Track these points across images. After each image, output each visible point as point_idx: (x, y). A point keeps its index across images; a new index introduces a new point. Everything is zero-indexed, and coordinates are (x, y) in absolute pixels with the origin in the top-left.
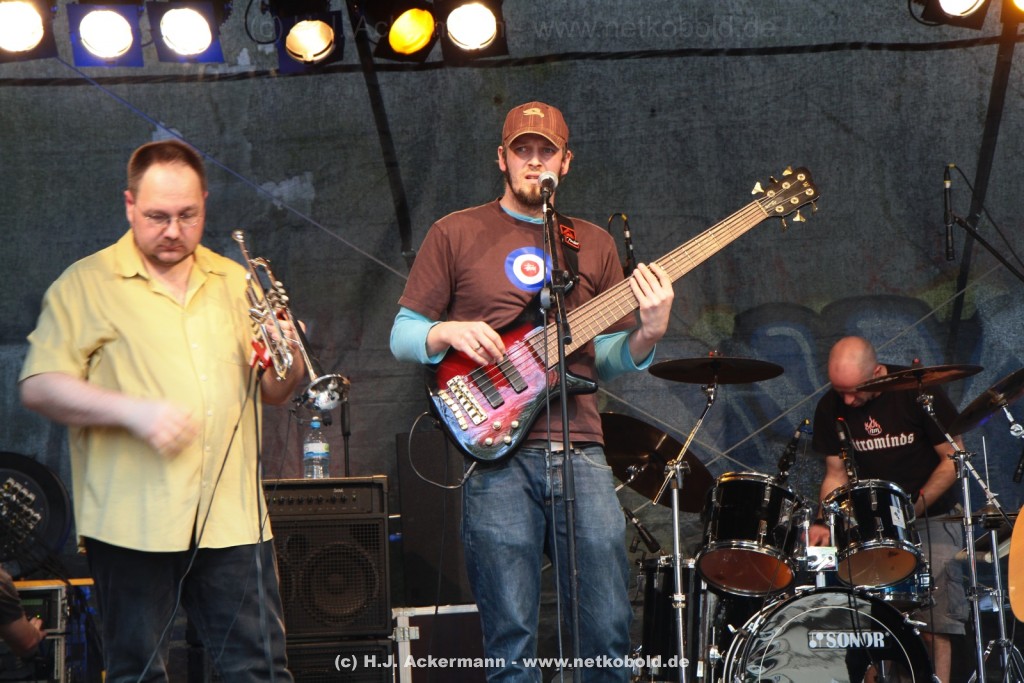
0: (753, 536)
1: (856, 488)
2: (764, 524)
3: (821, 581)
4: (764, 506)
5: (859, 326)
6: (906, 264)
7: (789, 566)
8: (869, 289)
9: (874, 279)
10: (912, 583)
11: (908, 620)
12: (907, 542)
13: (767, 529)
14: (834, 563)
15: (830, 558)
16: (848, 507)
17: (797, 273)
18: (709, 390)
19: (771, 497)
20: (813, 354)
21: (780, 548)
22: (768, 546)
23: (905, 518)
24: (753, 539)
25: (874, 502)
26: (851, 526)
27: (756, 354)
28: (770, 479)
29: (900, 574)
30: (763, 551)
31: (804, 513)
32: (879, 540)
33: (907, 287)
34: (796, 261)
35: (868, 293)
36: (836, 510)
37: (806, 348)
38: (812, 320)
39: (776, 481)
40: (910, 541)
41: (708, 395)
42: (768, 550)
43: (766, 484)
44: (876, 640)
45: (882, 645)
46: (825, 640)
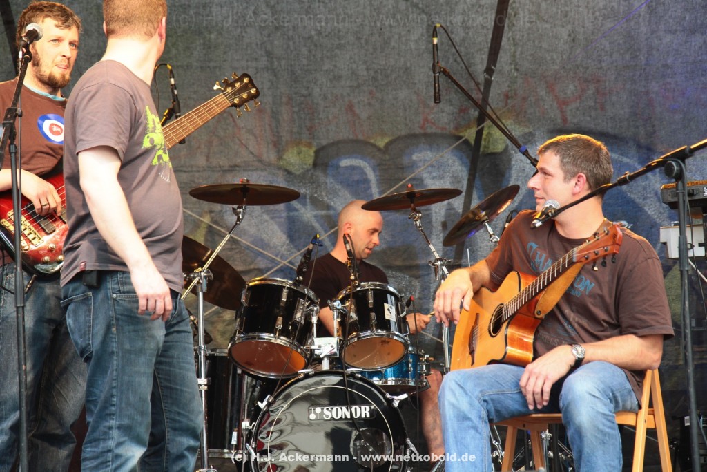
0: (271, 330)
1: (359, 289)
2: (280, 320)
3: (326, 365)
4: (282, 305)
5: (414, 157)
6: (451, 108)
7: (301, 354)
8: (422, 128)
9: (426, 120)
10: (408, 371)
11: (388, 396)
12: (397, 333)
13: (283, 323)
14: (335, 350)
15: (332, 346)
16: (351, 305)
17: (364, 115)
18: (238, 210)
19: (288, 298)
20: (377, 180)
21: (293, 340)
22: (282, 337)
23: (398, 313)
24: (271, 332)
25: (371, 301)
26: (352, 320)
27: (332, 180)
28: (288, 283)
29: (394, 358)
30: (278, 342)
31: (313, 311)
32: (372, 331)
33: (452, 126)
34: (364, 106)
35: (422, 131)
36: (338, 307)
37: (371, 175)
38: (377, 153)
39: (294, 284)
40: (400, 332)
41: (237, 214)
42: (282, 341)
43: (284, 287)
44: (363, 412)
45: (368, 416)
46: (322, 413)
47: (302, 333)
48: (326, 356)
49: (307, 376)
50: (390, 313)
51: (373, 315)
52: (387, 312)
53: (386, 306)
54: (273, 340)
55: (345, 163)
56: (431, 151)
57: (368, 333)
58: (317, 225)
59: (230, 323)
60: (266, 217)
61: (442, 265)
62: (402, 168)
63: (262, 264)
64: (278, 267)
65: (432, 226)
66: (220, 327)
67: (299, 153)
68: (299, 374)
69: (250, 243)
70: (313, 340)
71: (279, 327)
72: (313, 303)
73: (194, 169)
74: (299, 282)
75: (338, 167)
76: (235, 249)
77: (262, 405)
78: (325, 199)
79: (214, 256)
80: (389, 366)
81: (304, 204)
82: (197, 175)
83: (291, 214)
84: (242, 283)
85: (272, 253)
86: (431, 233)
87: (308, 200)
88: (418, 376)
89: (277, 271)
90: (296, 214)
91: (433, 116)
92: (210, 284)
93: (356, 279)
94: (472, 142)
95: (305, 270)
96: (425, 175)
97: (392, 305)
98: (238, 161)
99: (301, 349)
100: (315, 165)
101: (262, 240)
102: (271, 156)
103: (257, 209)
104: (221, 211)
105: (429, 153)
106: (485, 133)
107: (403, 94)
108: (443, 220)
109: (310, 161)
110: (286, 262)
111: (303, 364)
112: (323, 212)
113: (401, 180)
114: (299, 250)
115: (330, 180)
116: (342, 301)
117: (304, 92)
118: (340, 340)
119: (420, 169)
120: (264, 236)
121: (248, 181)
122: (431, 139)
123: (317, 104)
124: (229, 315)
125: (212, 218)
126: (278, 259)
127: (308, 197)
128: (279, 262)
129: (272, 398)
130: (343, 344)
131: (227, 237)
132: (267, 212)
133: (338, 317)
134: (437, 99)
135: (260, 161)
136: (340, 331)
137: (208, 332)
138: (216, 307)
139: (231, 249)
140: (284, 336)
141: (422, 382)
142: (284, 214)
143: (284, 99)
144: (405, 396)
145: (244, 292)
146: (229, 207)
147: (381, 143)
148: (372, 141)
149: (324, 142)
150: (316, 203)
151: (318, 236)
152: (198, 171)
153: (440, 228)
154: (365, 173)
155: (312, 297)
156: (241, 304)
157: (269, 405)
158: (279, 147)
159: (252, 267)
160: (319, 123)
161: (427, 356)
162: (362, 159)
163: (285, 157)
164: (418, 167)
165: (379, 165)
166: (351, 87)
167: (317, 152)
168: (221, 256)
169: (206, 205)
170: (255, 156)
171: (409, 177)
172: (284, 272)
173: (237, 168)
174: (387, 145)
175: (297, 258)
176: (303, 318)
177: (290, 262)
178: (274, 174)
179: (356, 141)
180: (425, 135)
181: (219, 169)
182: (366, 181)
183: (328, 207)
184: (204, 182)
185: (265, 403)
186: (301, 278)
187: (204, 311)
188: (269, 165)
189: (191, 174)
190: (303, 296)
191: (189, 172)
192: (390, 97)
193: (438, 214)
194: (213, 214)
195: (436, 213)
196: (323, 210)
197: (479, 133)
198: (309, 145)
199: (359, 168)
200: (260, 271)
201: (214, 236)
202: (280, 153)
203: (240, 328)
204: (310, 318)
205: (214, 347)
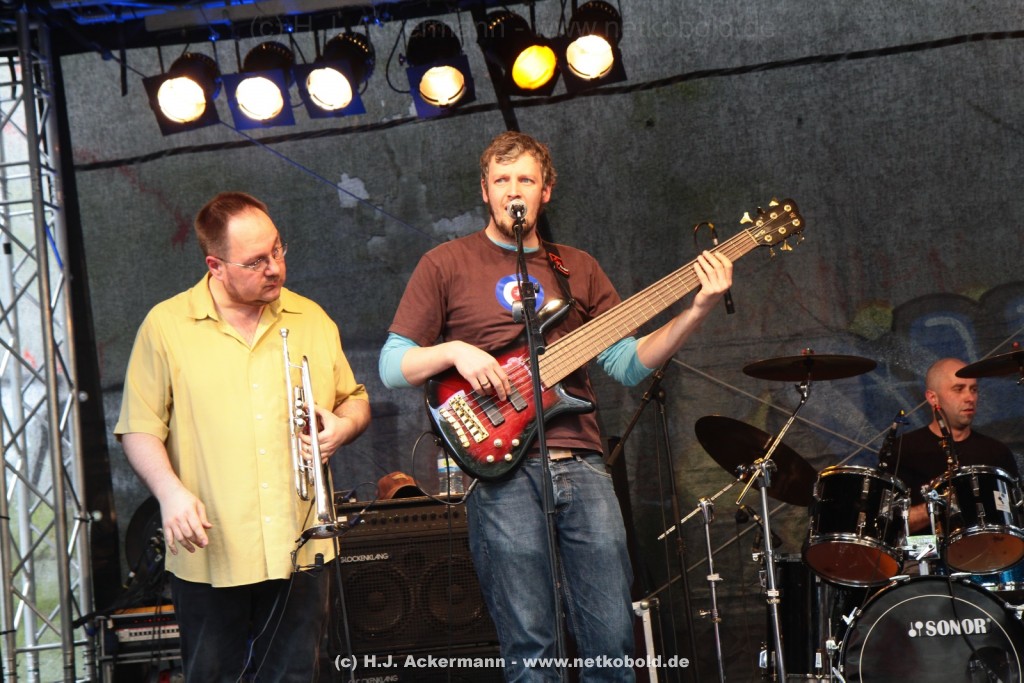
0: (853, 529)
1: (959, 474)
2: (863, 516)
3: (924, 570)
4: (864, 498)
7: (892, 556)
11: (1010, 606)
12: (1013, 527)
13: (866, 520)
14: (935, 551)
15: (930, 546)
16: (950, 494)
18: (802, 387)
19: (870, 489)
20: (973, 341)
21: (881, 539)
22: (866, 537)
23: (1012, 503)
24: (852, 532)
25: (976, 489)
26: (953, 513)
27: (916, 344)
28: (869, 471)
29: (1012, 558)
30: (862, 543)
31: (902, 503)
32: (981, 527)
34: (952, 252)
36: (935, 498)
38: (972, 308)
39: (876, 473)
40: (1017, 525)
41: (801, 392)
42: (867, 541)
43: (865, 476)
44: (977, 626)
45: (984, 631)
46: (924, 629)
47: (893, 530)
48: (923, 559)
49: (901, 583)
50: (1002, 502)
51: (980, 506)
52: (998, 502)
53: (998, 494)
54: (856, 541)
55: (930, 322)
57: (976, 528)
58: (901, 399)
59: (804, 520)
60: (837, 392)
62: (1005, 324)
63: (836, 449)
64: (857, 451)
66: (792, 526)
67: (873, 315)
68: (892, 582)
69: (821, 424)
70: (906, 540)
71: (862, 525)
72: (902, 494)
73: (748, 341)
75: (923, 328)
76: (802, 433)
77: (848, 620)
78: (910, 367)
79: (777, 442)
80: (1006, 569)
81: (884, 375)
82: (752, 348)
83: (868, 387)
84: (812, 474)
85: (848, 436)
87: (888, 370)
89: (856, 457)
90: (875, 386)
92: (774, 476)
95: (889, 454)
97: (1003, 491)
98: (800, 328)
99: (891, 550)
100: (894, 328)
101: (834, 420)
102: (841, 321)
103: (826, 383)
104: (783, 389)
107: (1000, 233)
109: (888, 324)
110: (866, 446)
111: (896, 570)
112: (908, 383)
114: (881, 431)
115: (913, 344)
116: (940, 490)
117: (875, 241)
118: (940, 538)
120: (837, 416)
121: (811, 351)
123: (892, 255)
124: (800, 511)
125: (773, 397)
126: (855, 442)
127: (888, 366)
128: (857, 447)
129: (860, 611)
130: (944, 542)
131: (791, 420)
132: (839, 387)
133: (935, 509)
135: (826, 327)
136: (940, 528)
137: (777, 533)
138: (784, 504)
139: (798, 433)
140: (870, 536)
142: (860, 389)
143: (851, 253)
145: (816, 485)
146: (791, 385)
147: (976, 295)
148: (964, 294)
149: (903, 300)
150: (898, 372)
151: (903, 413)
152: (754, 344)
154: (957, 333)
156: (814, 498)
157: (856, 619)
158: (846, 307)
159: (825, 453)
160: (896, 278)
162: (952, 316)
163: (856, 320)
165: (975, 322)
166: (932, 231)
167: (895, 313)
168: (786, 443)
169: (765, 383)
170: (819, 321)
172: (864, 458)
173: (799, 338)
175: (879, 439)
176: (892, 512)
177: (871, 446)
178: (843, 341)
179: (942, 296)
181: (777, 340)
182: (960, 342)
183: (913, 377)
184: (760, 357)
185: (852, 617)
187: (769, 509)
188: (839, 330)
189: (745, 347)
190: (889, 486)
191: (743, 345)
192: (984, 239)
194: (773, 394)
196: (907, 381)
198: (885, 304)
199: (951, 327)
200: (834, 459)
201: (776, 419)
202: (850, 318)
203: (815, 528)
204: (900, 513)
205: (784, 551)
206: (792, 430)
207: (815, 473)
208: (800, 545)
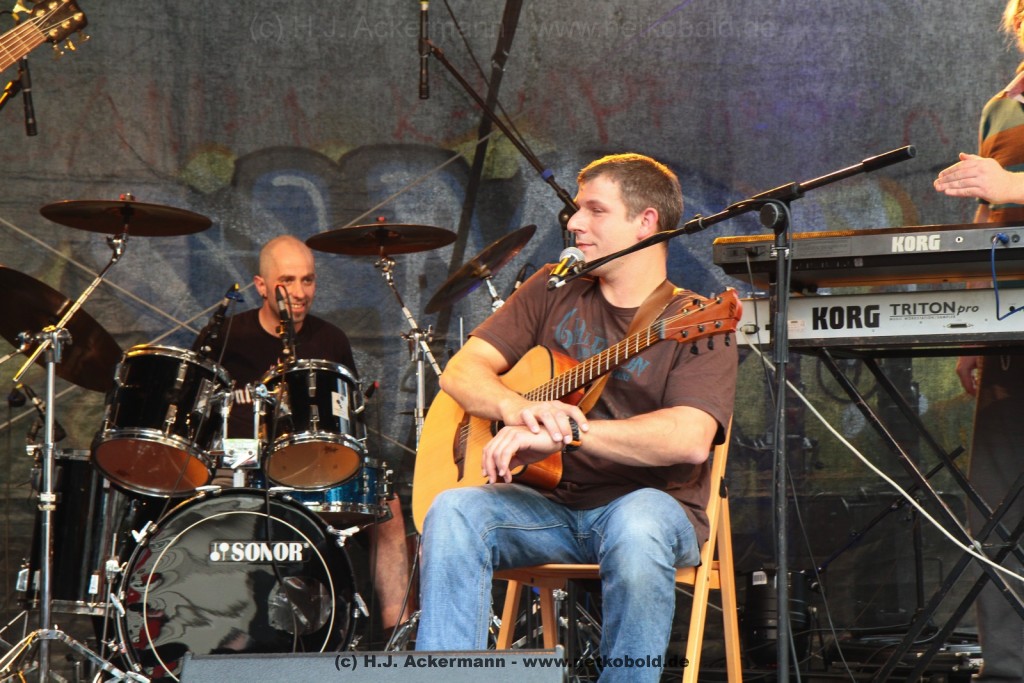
0: (159, 424)
1: (295, 369)
2: (173, 409)
3: (239, 481)
4: (177, 387)
5: (383, 179)
6: (441, 109)
7: (203, 462)
8: (396, 135)
9: (403, 124)
10: (361, 492)
11: (331, 529)
12: (349, 437)
13: (177, 415)
14: (255, 459)
15: (250, 453)
16: (282, 392)
17: (312, 112)
18: (115, 241)
19: (186, 378)
20: (327, 210)
21: (192, 440)
22: (175, 436)
23: (352, 407)
24: (158, 428)
25: (313, 388)
26: (282, 415)
27: (259, 206)
28: (187, 355)
29: (342, 474)
30: (169, 442)
31: (223, 398)
32: (312, 433)
33: (441, 136)
34: (312, 97)
35: (396, 141)
36: (263, 395)
37: (318, 201)
38: (329, 170)
39: (197, 358)
40: (354, 435)
41: (114, 247)
42: (175, 441)
43: (182, 361)
44: (292, 552)
45: (299, 558)
46: (230, 552)
47: (206, 431)
48: (240, 467)
49: (210, 495)
50: (340, 406)
51: (315, 409)
52: (335, 405)
53: (335, 396)
54: (161, 440)
55: (280, 180)
56: (408, 171)
57: (306, 435)
58: (234, 272)
59: (98, 409)
60: (157, 255)
61: (421, 339)
62: (365, 194)
63: (146, 324)
64: (173, 331)
65: (405, 281)
66: (79, 415)
67: (211, 163)
68: (198, 493)
69: (132, 292)
70: (221, 443)
71: (171, 420)
72: (224, 387)
73: (49, 177)
74: (205, 354)
75: (269, 187)
76: (108, 300)
77: (139, 536)
78: (248, 233)
79: (75, 307)
80: (333, 486)
81: (216, 239)
82: (53, 185)
83: (196, 252)
85: (164, 310)
86: (403, 291)
87: (222, 234)
88: (375, 500)
89: (170, 336)
90: (203, 252)
91: (413, 119)
92: (67, 350)
93: (291, 354)
94: (470, 162)
95: (215, 336)
96: (399, 207)
97: (344, 394)
98: (118, 168)
99: (203, 455)
100: (234, 182)
101: (150, 289)
102: (170, 164)
103: (144, 241)
104: (88, 243)
105: (405, 173)
106: (490, 148)
107: (372, 83)
108: (422, 273)
109: (227, 176)
110: (185, 324)
111: (205, 478)
112: (244, 253)
113: (363, 212)
114: (205, 308)
115: (256, 205)
116: (270, 386)
117: (223, 71)
118: (263, 444)
119: (392, 197)
120: (153, 283)
121: (132, 197)
122: (410, 153)
123: (242, 90)
124: (93, 398)
125: (74, 252)
126: (173, 318)
127: (222, 229)
128: (174, 325)
129: (154, 527)
130: (267, 449)
131: (97, 282)
132: (160, 248)
133: (261, 409)
134: (424, 93)
135: (151, 170)
136: (264, 430)
137: (62, 423)
138: (75, 386)
139: (101, 301)
140: (179, 435)
141: (381, 509)
142: (185, 253)
143: (192, 81)
144: (355, 529)
145: (119, 366)
146: (102, 237)
147: (336, 155)
148: (322, 151)
149: (250, 148)
150: (234, 238)
151: (237, 287)
152: (55, 180)
153: (417, 285)
154: (310, 199)
155: (224, 378)
156: (115, 383)
157: (150, 536)
158: (181, 150)
159: (133, 328)
160: (244, 119)
161: (390, 472)
162: (306, 178)
163: (189, 167)
164: (388, 194)
165: (331, 187)
166: (292, 68)
167: (238, 163)
168: (85, 309)
169: (64, 232)
170: (144, 162)
171: (376, 208)
172: (179, 338)
173: (116, 180)
174: (344, 158)
175: (203, 318)
176: (209, 407)
177: (191, 324)
178: (172, 191)
179: (297, 150)
180: (401, 147)
182: (311, 209)
183: (253, 246)
184: (63, 196)
185: (143, 532)
186: (208, 348)
187: (56, 392)
188: (167, 178)
189: (44, 183)
190: (210, 375)
191: (41, 179)
192: (352, 87)
193: (415, 265)
194: (75, 247)
195: (411, 262)
196: (244, 249)
197: (481, 149)
198: (227, 151)
199: (301, 190)
200: (145, 336)
201: (76, 279)
202: (183, 161)
203: (112, 419)
204: (219, 409)
205: (68, 447)
206: (97, 296)
207: (119, 352)
208: (90, 440)
